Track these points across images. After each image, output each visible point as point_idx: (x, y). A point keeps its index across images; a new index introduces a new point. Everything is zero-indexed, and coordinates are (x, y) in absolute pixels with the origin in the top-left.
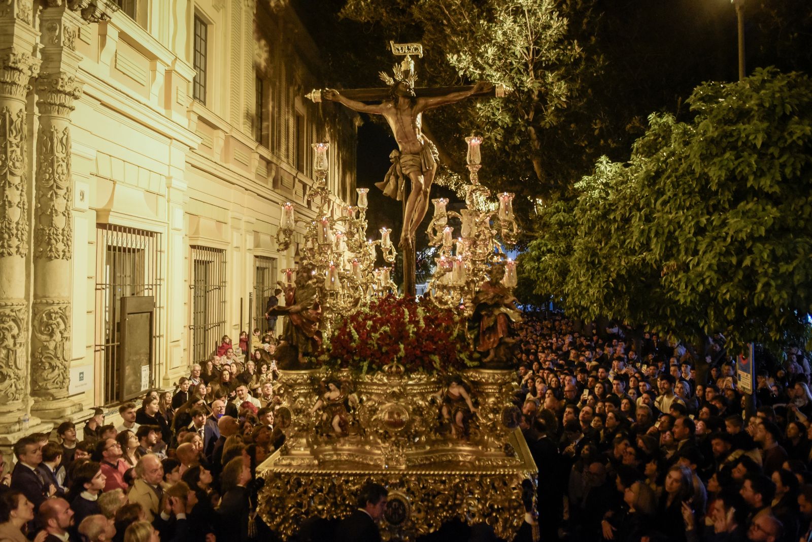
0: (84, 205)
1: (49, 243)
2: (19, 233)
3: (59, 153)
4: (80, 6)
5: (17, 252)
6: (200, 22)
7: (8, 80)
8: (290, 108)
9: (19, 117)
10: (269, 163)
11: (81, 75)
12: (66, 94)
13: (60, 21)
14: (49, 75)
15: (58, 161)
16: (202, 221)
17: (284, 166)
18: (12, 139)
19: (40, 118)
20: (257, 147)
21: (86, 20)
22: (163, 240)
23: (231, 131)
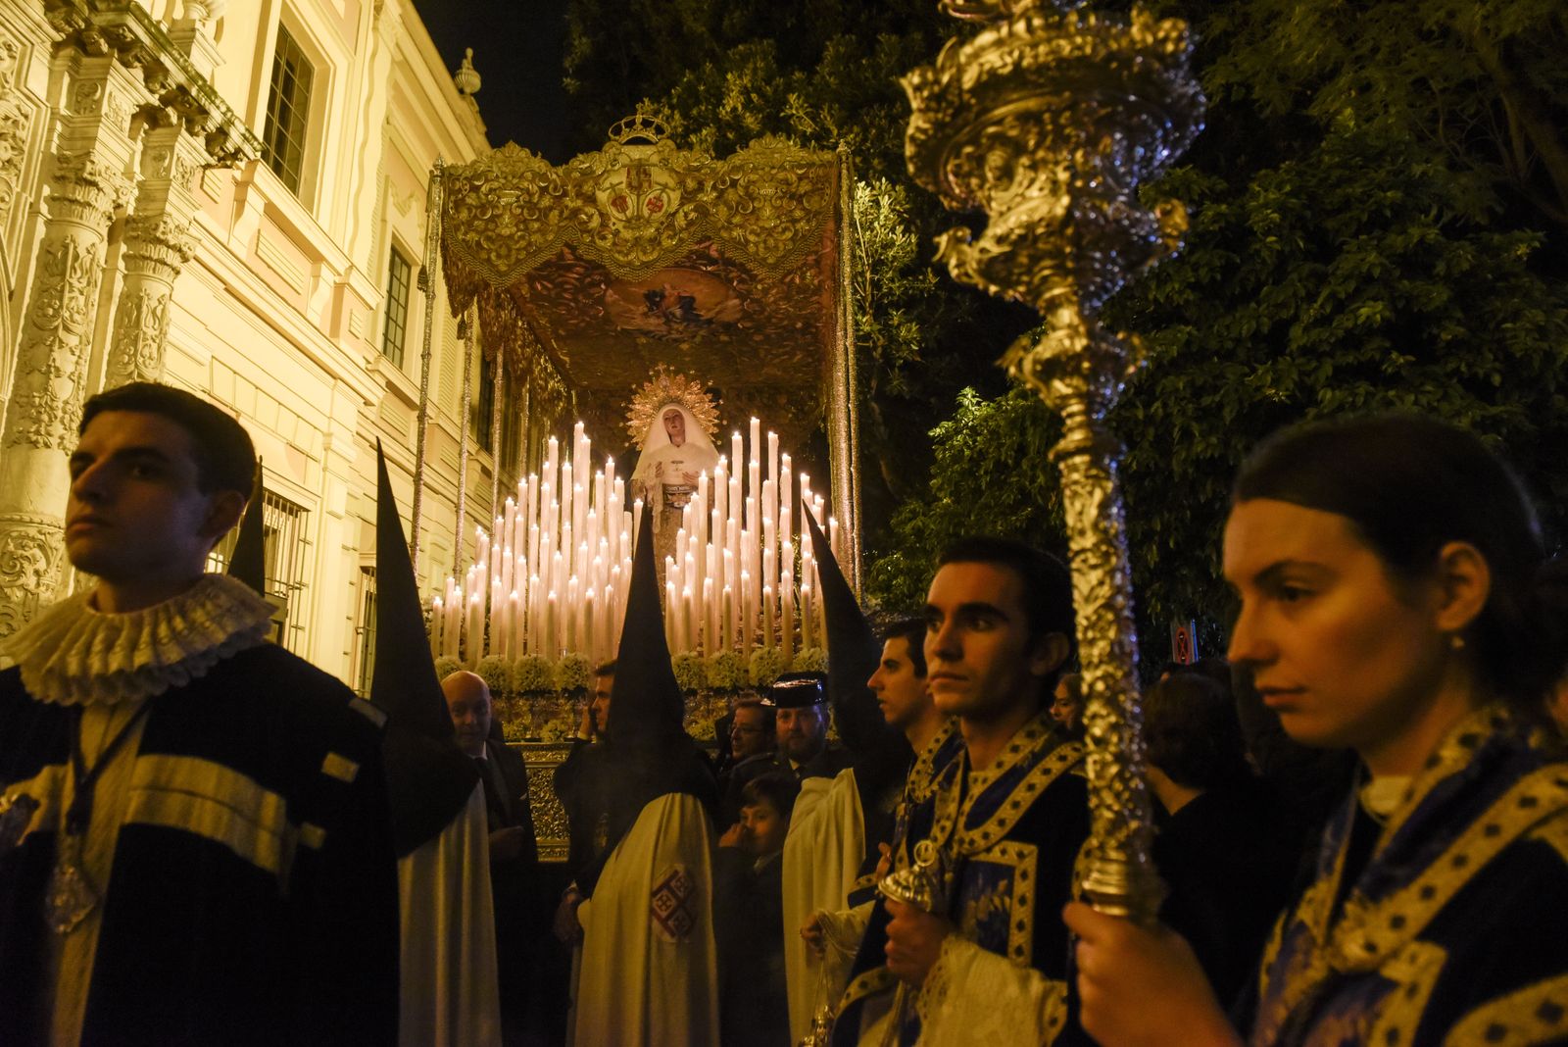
3: (148, 327)
4: (204, 129)
5: (59, 445)
6: (400, 260)
7: (79, 198)
9: (89, 252)
11: (194, 231)
12: (169, 247)
13: (172, 148)
14: (147, 218)
15: (145, 339)
18: (74, 281)
19: (125, 277)
21: (212, 155)
22: (311, 524)
23: (437, 417)
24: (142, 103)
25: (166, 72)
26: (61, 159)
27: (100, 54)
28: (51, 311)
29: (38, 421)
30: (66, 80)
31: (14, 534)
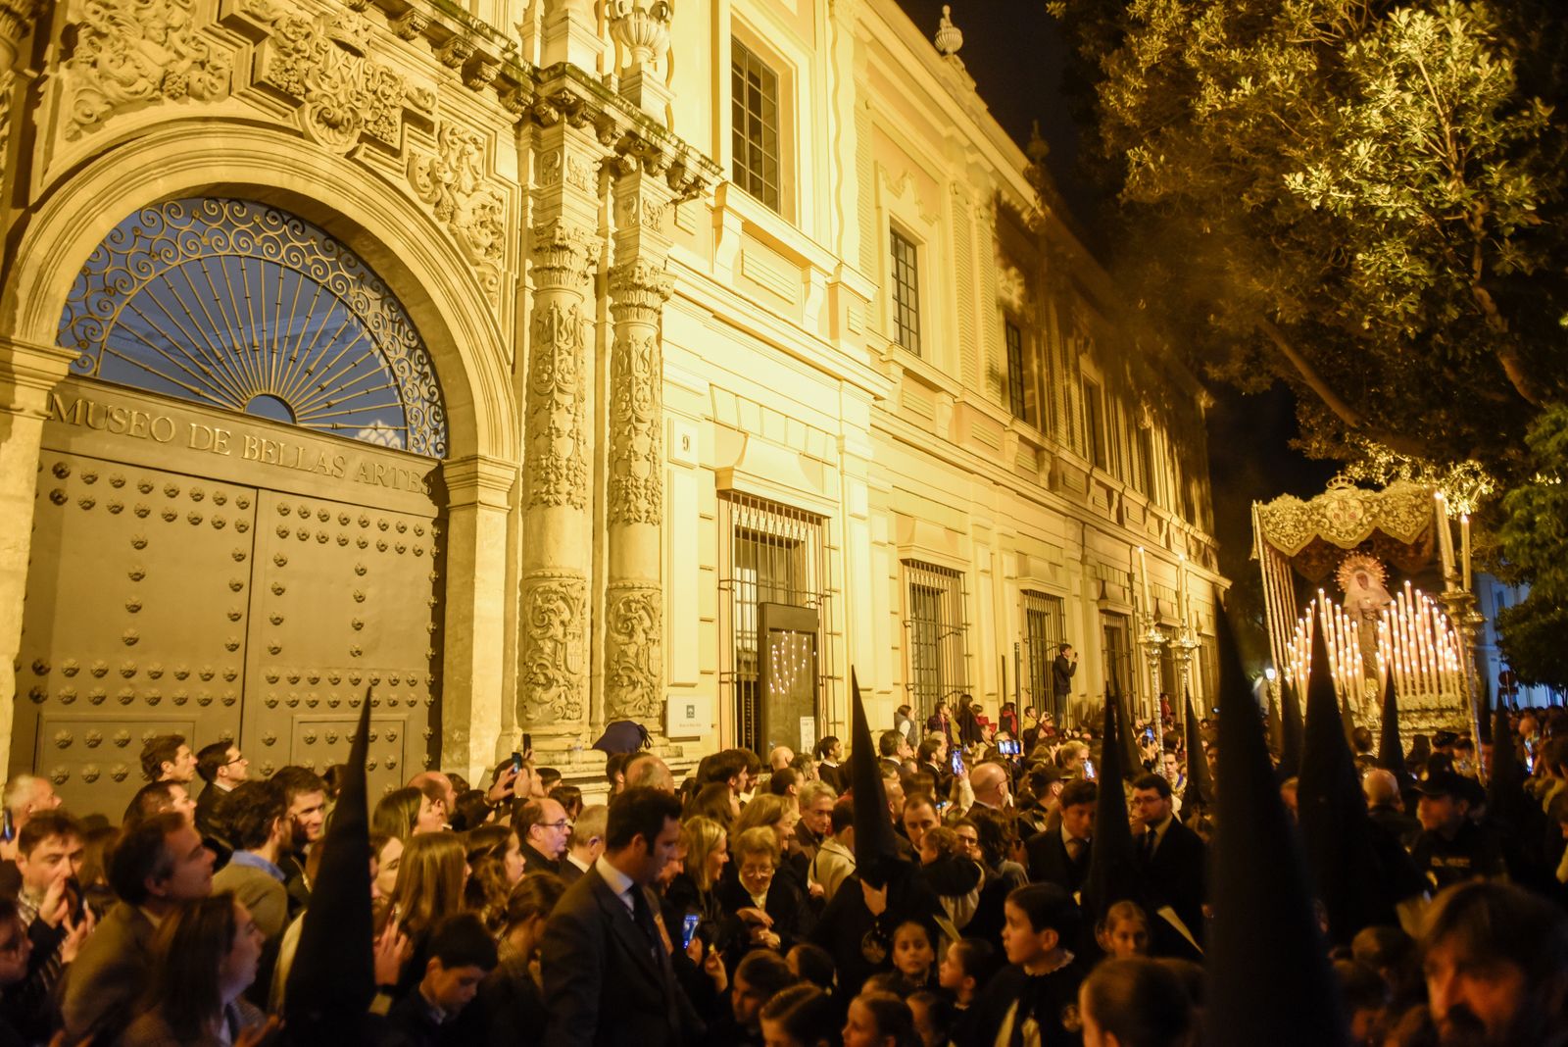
0: (691, 457)
1: (627, 501)
2: (571, 473)
3: (639, 371)
4: (660, 167)
5: (568, 501)
6: (902, 243)
7: (556, 265)
8: (1071, 368)
9: (571, 313)
10: (1038, 450)
11: (671, 268)
12: (647, 290)
13: (637, 193)
14: (625, 267)
15: (638, 384)
16: (919, 524)
17: (1065, 455)
18: (561, 344)
19: (615, 327)
20: (1012, 422)
21: (675, 190)
22: (835, 530)
23: (962, 394)
24: (600, 158)
25: (613, 121)
26: (538, 231)
27: (553, 123)
28: (546, 377)
29: (547, 481)
30: (532, 155)
31: (540, 590)
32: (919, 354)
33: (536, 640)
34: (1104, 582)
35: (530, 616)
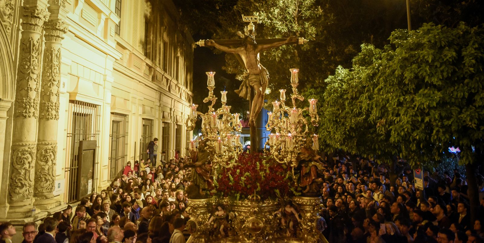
0: (65, 90)
1: (48, 111)
2: (35, 105)
3: (55, 62)
5: (33, 115)
7: (33, 23)
8: (161, 37)
9: (37, 42)
10: (150, 67)
11: (67, 21)
14: (52, 20)
15: (54, 66)
16: (117, 99)
17: (158, 69)
18: (33, 54)
19: (45, 43)
20: (145, 59)
22: (101, 110)
23: (133, 50)
26: (24, 8)
28: (27, 67)
29: (26, 108)
31: (21, 150)
32: (119, 35)
33: (17, 170)
34: (164, 112)
35: (15, 160)
